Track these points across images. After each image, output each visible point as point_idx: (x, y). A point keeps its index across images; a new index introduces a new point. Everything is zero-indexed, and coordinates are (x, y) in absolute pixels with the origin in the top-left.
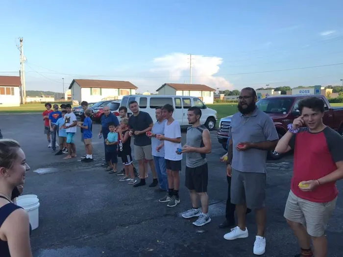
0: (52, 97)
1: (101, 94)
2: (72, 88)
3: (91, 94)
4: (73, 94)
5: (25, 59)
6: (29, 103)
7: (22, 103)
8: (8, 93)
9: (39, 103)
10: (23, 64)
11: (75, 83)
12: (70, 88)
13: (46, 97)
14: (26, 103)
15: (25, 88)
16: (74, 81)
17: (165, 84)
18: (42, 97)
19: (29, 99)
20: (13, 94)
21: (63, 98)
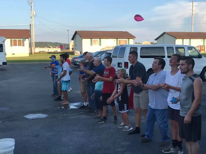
0: (58, 48)
1: (100, 45)
2: (75, 39)
3: (91, 45)
4: (75, 45)
5: (35, 14)
6: (37, 53)
7: (31, 53)
8: (20, 45)
9: (46, 53)
10: (33, 18)
11: (77, 34)
12: (73, 39)
13: (54, 47)
14: (35, 53)
15: (34, 39)
16: (76, 33)
17: (164, 33)
18: (50, 48)
19: (37, 50)
20: (23, 45)
21: (68, 48)
